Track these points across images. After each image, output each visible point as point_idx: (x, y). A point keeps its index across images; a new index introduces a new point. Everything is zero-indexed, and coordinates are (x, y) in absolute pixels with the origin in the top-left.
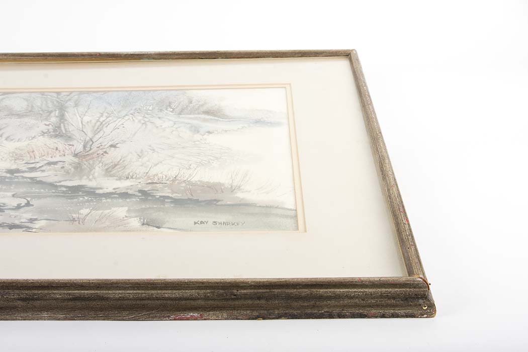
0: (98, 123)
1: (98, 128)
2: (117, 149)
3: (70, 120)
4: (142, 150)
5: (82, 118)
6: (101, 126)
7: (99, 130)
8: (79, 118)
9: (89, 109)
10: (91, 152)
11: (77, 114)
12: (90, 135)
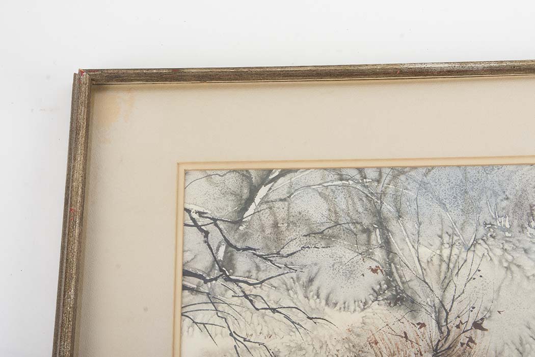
0: (444, 266)
1: (445, 277)
2: (486, 332)
3: (400, 252)
4: (521, 340)
5: (417, 251)
6: (449, 274)
7: (447, 281)
8: (412, 250)
9: (420, 224)
10: (451, 338)
11: (407, 239)
12: (438, 292)
